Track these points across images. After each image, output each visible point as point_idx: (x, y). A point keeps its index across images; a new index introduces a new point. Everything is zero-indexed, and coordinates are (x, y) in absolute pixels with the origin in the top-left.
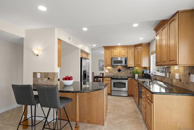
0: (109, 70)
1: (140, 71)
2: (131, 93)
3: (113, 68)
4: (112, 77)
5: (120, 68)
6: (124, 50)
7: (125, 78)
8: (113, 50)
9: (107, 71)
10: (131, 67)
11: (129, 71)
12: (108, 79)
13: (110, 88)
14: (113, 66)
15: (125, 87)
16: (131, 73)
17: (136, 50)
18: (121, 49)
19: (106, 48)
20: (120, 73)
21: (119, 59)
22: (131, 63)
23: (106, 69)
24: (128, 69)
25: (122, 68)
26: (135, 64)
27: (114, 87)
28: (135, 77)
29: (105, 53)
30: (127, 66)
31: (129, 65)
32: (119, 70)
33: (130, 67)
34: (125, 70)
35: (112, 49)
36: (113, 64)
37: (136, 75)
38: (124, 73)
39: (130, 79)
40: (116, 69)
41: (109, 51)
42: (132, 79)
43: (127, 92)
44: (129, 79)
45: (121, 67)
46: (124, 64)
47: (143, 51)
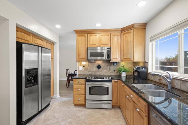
0: (84, 66)
1: (127, 67)
2: (117, 103)
3: (90, 64)
4: (87, 78)
5: (100, 64)
6: (106, 37)
7: (107, 79)
8: (90, 36)
9: (81, 68)
10: (116, 63)
11: (112, 68)
12: (80, 81)
13: (84, 95)
14: (89, 61)
15: (108, 94)
16: (115, 71)
17: (124, 35)
18: (101, 34)
19: (79, 32)
20: (99, 70)
21: (99, 50)
22: (115, 57)
23: (80, 66)
24: (111, 65)
25: (103, 64)
26: (122, 57)
27: (90, 94)
28: (122, 77)
29: (77, 40)
30: (110, 60)
31: (113, 59)
32: (99, 67)
33: (114, 63)
34: (108, 66)
35: (88, 34)
36: (89, 58)
37: (124, 75)
38: (105, 70)
39: (116, 81)
40: (94, 65)
41: (83, 37)
42: (118, 80)
43: (111, 102)
44: (113, 80)
45: (101, 62)
46: (105, 57)
47: (135, 37)
